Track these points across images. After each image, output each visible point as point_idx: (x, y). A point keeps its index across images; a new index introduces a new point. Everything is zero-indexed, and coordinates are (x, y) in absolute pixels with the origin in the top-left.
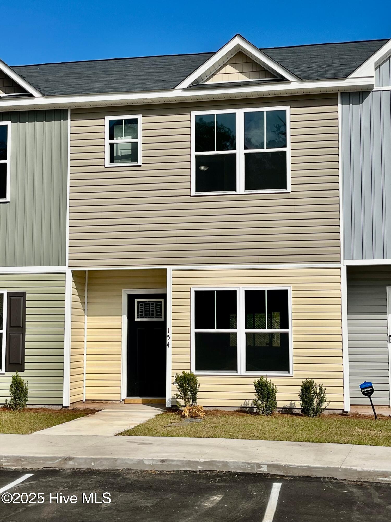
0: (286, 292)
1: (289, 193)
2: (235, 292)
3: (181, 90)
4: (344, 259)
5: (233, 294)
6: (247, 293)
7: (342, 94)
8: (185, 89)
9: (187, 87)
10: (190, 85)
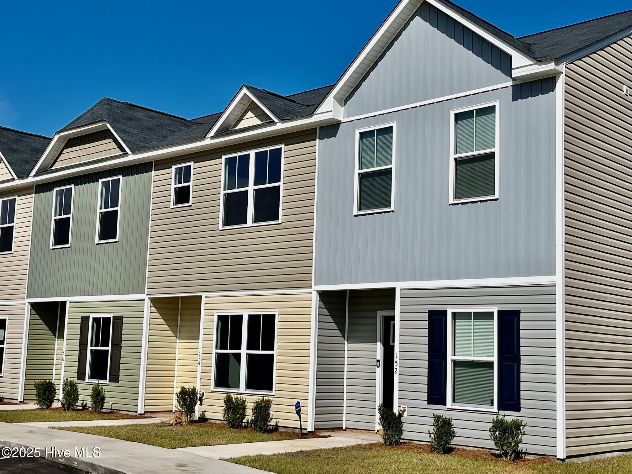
0: (274, 315)
1: (281, 224)
2: (242, 316)
3: (210, 139)
4: (315, 285)
5: (241, 317)
6: (250, 316)
7: (320, 128)
8: (212, 138)
9: (213, 135)
10: (215, 133)
